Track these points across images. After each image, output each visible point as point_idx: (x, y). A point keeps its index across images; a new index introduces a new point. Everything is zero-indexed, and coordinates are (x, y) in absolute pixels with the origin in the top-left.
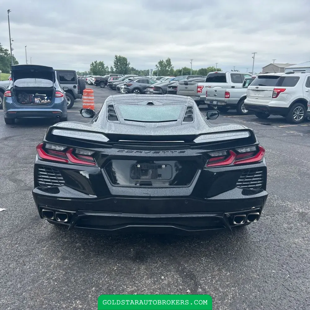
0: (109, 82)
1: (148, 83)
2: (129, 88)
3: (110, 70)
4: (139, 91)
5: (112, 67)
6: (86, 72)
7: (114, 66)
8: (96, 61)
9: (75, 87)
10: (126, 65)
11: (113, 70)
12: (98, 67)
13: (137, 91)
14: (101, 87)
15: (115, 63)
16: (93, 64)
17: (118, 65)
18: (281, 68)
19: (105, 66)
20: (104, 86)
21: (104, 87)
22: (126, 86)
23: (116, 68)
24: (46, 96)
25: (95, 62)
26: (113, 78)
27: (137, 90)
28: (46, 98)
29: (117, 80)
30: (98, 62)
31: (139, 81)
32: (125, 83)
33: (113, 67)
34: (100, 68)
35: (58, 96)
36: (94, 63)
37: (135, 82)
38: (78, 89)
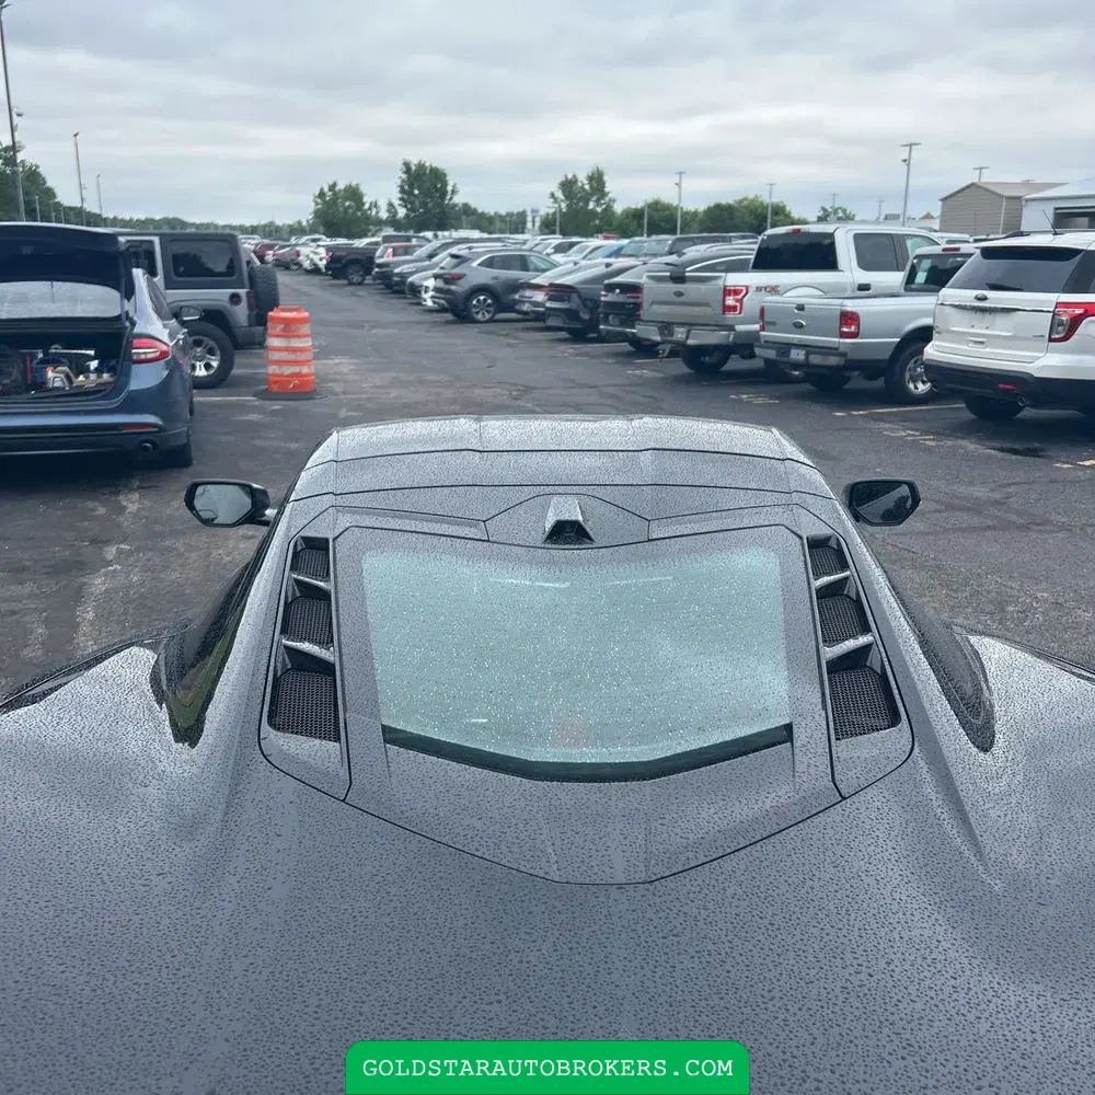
0: (380, 266)
1: (525, 268)
2: (453, 287)
3: (384, 215)
4: (489, 301)
5: (391, 205)
7: (401, 199)
8: (334, 185)
9: (235, 299)
10: (443, 193)
11: (396, 213)
12: (343, 205)
13: (485, 300)
14: (351, 284)
15: (402, 191)
16: (322, 195)
17: (415, 196)
18: (1009, 198)
19: (367, 200)
20: (360, 279)
21: (361, 284)
22: (440, 283)
23: (406, 206)
24: (93, 358)
25: (332, 187)
26: (395, 249)
27: (482, 298)
28: (94, 364)
29: (408, 257)
30: (341, 186)
31: (489, 263)
32: (437, 271)
33: (396, 203)
34: (350, 207)
35: (143, 357)
36: (326, 189)
37: (475, 264)
38: (250, 307)
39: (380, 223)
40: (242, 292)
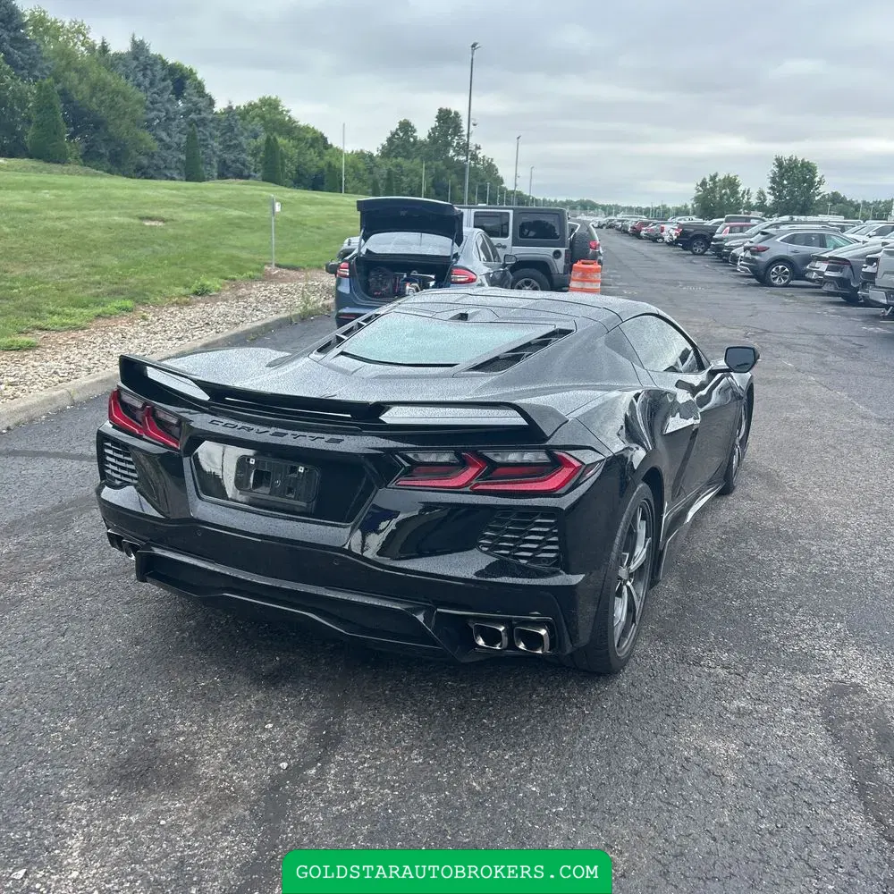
0: (716, 240)
1: (823, 244)
2: (757, 258)
3: (754, 201)
4: (787, 270)
5: (761, 193)
6: (686, 206)
7: (771, 188)
8: (715, 176)
9: (557, 254)
10: (811, 184)
11: (765, 200)
12: (721, 192)
13: (783, 269)
14: (694, 254)
15: (773, 180)
16: (704, 183)
17: (784, 186)
19: (741, 189)
20: (702, 250)
21: (702, 254)
22: (748, 254)
23: (774, 194)
24: (433, 280)
25: (713, 178)
26: (732, 227)
27: (780, 267)
28: (432, 283)
29: (741, 234)
30: (721, 177)
31: (792, 240)
32: (748, 244)
33: (766, 190)
34: (726, 193)
35: (459, 280)
36: (708, 180)
37: (778, 240)
38: (566, 261)
39: (750, 208)
40: (563, 250)
